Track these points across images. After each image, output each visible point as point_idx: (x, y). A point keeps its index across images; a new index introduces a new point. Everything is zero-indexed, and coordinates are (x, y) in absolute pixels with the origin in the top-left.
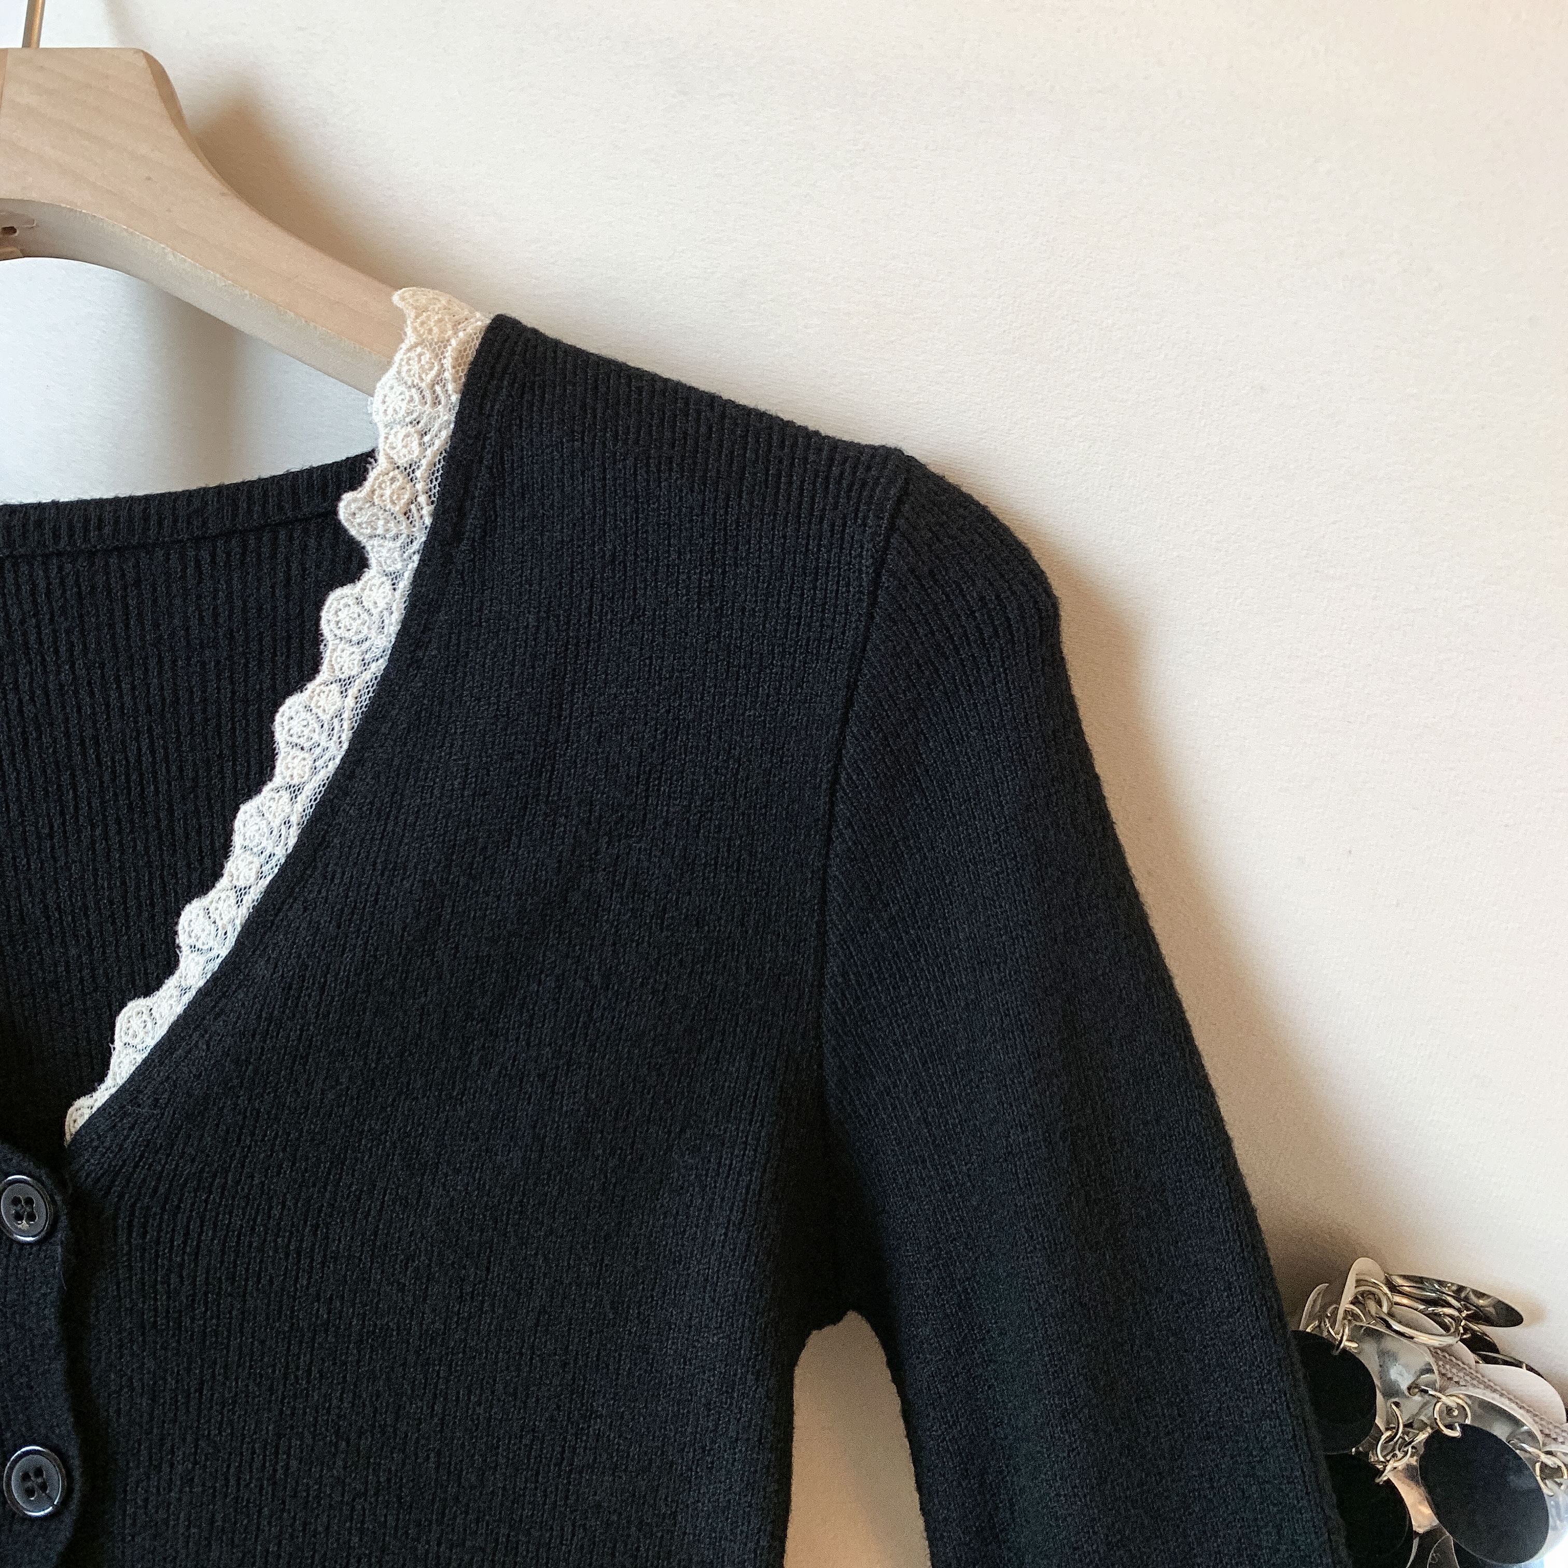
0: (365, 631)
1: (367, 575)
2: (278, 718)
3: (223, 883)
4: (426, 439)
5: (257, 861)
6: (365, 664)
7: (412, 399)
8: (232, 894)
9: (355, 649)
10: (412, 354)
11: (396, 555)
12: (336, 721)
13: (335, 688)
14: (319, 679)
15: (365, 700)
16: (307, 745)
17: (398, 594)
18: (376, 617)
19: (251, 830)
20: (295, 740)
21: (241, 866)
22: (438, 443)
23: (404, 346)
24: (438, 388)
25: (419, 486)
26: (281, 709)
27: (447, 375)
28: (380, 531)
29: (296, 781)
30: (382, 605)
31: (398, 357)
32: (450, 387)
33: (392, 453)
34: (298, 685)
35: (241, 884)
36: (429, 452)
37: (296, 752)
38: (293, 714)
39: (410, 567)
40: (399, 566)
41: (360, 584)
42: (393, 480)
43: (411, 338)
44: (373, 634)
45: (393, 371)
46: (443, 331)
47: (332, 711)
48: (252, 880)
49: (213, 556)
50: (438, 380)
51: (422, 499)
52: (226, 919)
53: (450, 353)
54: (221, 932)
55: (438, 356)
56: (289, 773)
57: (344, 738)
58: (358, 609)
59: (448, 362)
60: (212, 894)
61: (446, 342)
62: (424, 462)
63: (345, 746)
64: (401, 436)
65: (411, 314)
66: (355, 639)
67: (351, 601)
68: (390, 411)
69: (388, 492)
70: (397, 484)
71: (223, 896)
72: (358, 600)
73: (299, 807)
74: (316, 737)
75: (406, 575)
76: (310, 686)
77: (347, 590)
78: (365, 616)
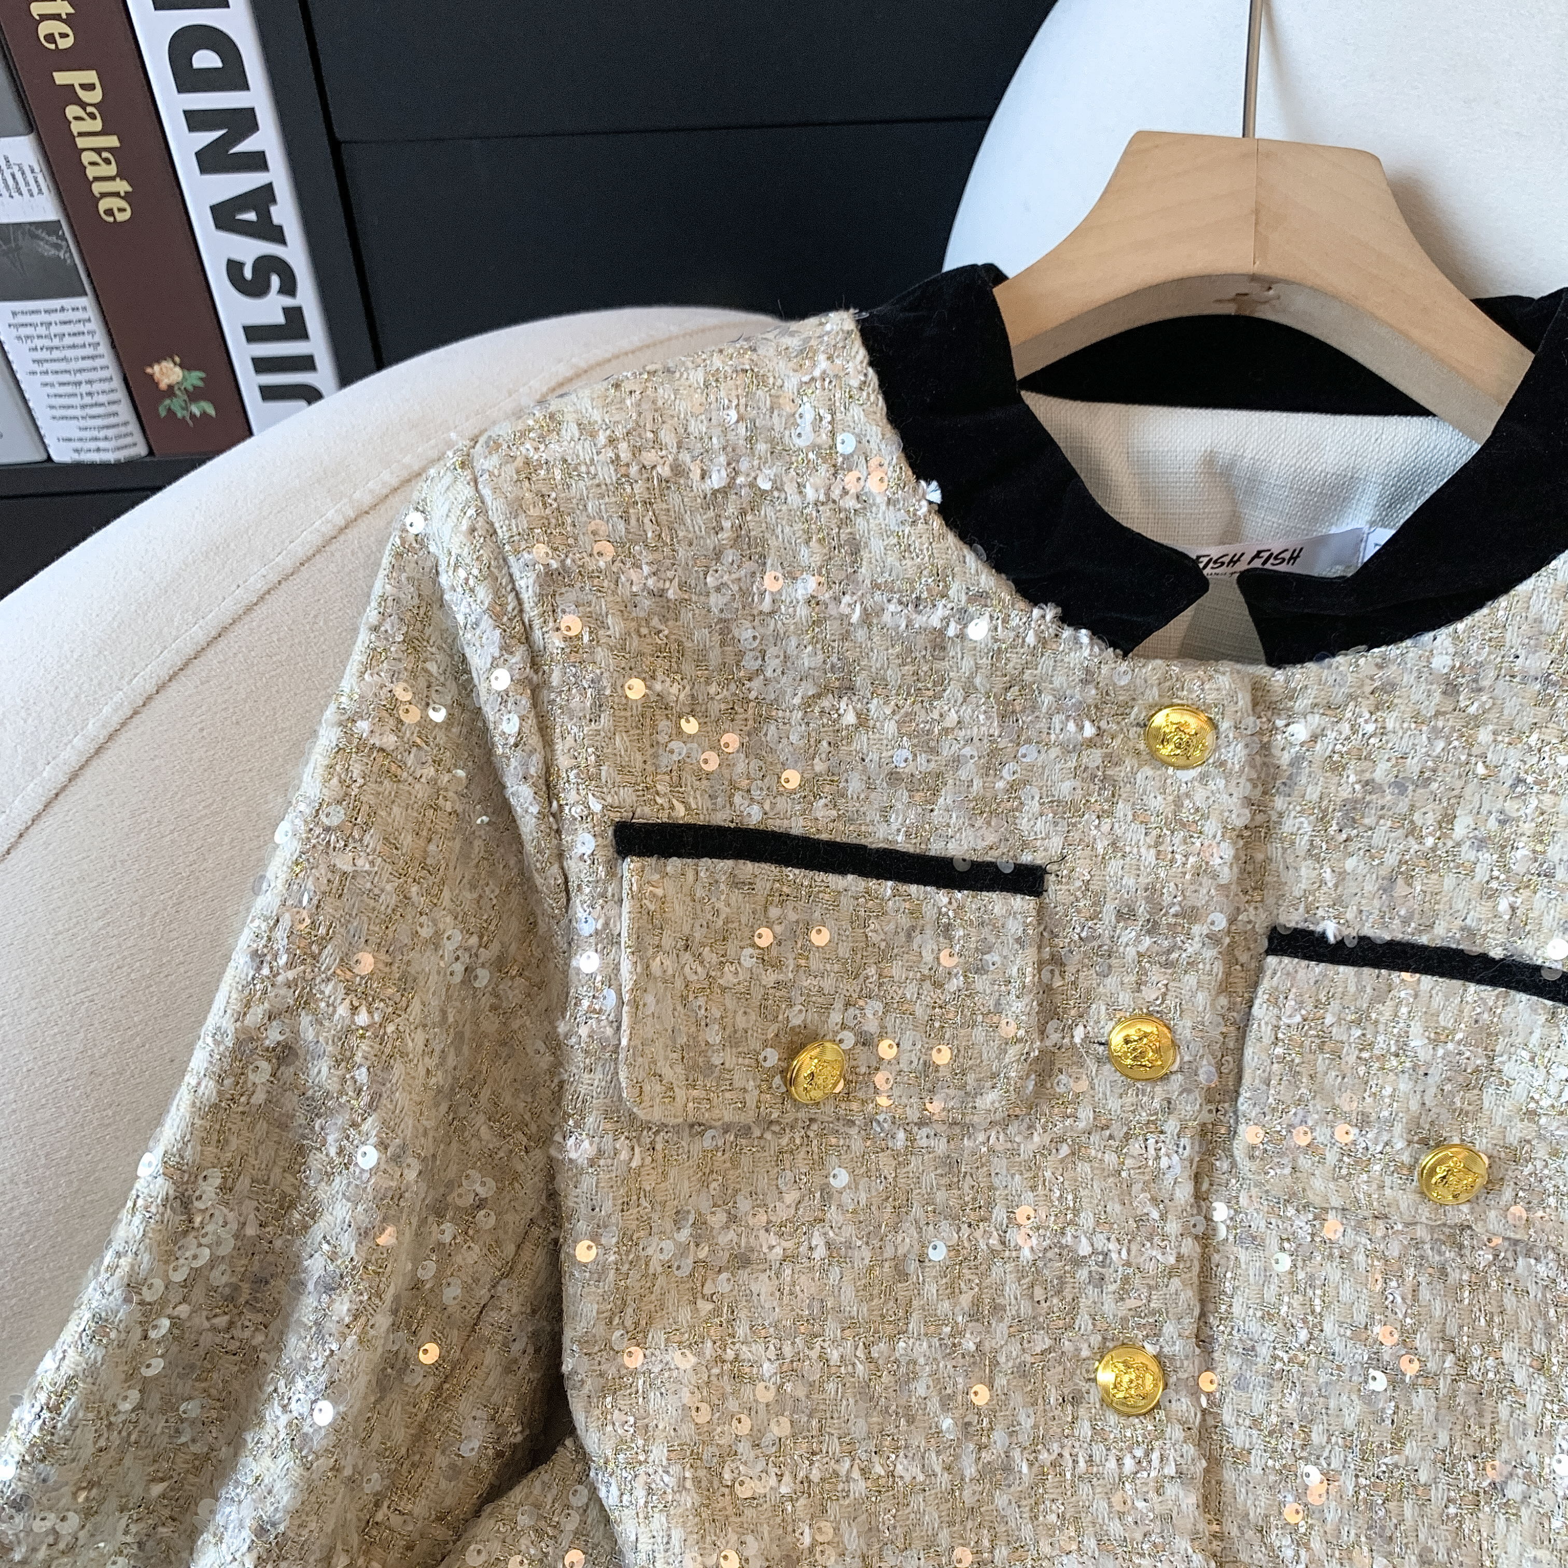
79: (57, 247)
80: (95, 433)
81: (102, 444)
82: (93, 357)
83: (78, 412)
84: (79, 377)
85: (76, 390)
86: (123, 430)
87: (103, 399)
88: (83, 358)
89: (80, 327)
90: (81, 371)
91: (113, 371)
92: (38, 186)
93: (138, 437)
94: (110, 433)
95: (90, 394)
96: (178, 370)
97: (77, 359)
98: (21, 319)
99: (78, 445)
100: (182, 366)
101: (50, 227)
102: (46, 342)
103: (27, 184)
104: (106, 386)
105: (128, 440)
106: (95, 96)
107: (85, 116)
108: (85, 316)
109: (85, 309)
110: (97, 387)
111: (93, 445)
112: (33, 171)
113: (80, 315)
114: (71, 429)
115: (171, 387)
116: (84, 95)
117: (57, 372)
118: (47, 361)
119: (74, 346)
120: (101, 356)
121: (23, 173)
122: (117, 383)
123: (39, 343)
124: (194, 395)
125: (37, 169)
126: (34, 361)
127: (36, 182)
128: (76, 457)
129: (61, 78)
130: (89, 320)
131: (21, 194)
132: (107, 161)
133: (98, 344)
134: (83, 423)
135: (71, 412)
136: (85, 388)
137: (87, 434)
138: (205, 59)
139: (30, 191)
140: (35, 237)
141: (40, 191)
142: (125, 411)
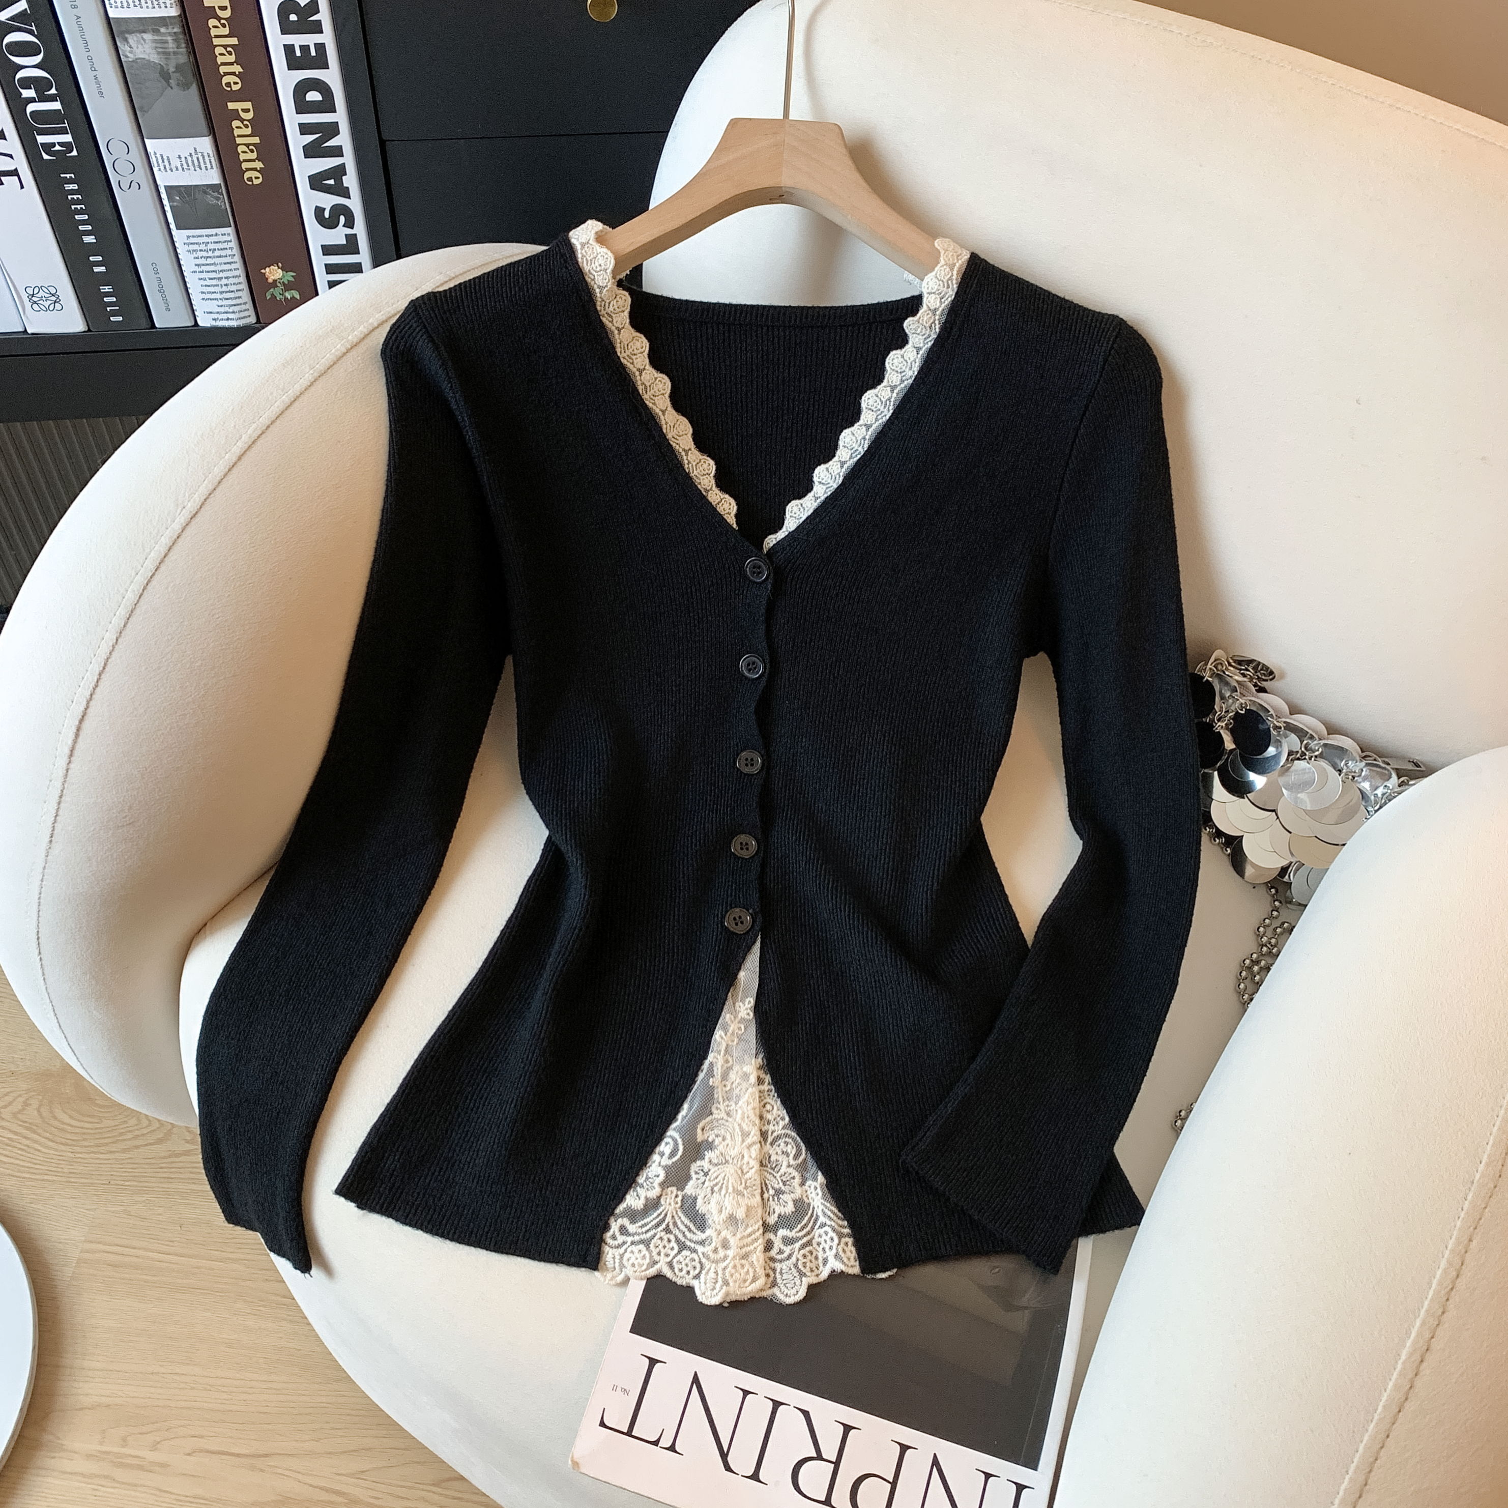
0: (904, 368)
1: (907, 347)
2: (863, 398)
3: (836, 459)
4: (943, 300)
5: (850, 452)
6: (902, 381)
7: (939, 285)
8: (839, 464)
9: (899, 375)
10: (942, 268)
11: (922, 341)
12: (888, 402)
13: (889, 389)
14: (883, 385)
15: (901, 395)
16: (874, 410)
17: (919, 356)
18: (909, 364)
19: (847, 440)
20: (870, 407)
21: (843, 453)
22: (947, 302)
23: (939, 265)
24: (950, 282)
25: (937, 317)
26: (865, 395)
27: (954, 277)
28: (918, 332)
29: (869, 423)
30: (912, 359)
31: (936, 269)
32: (954, 282)
33: (929, 304)
34: (873, 387)
35: (843, 460)
36: (943, 305)
37: (870, 412)
38: (870, 396)
39: (926, 346)
40: (921, 345)
41: (904, 350)
42: (928, 314)
43: (942, 262)
44: (907, 370)
45: (933, 273)
46: (954, 260)
47: (887, 397)
48: (848, 459)
49: (847, 332)
50: (950, 279)
51: (937, 322)
52: (836, 472)
53: (956, 269)
54: (834, 478)
55: (952, 270)
56: (866, 420)
57: (891, 408)
58: (902, 360)
59: (955, 273)
60: (831, 463)
61: (954, 265)
62: (941, 309)
63: (891, 411)
64: (933, 298)
65: (942, 252)
66: (899, 371)
67: (900, 356)
68: (930, 288)
69: (925, 319)
70: (929, 316)
71: (835, 464)
72: (903, 356)
73: (869, 433)
74: (879, 407)
75: (924, 349)
76: (879, 387)
77: (898, 351)
78: (905, 363)
79: (217, 199)
80: (227, 309)
81: (231, 316)
82: (230, 263)
83: (218, 296)
84: (221, 275)
85: (219, 283)
86: (243, 307)
87: (234, 288)
88: (225, 264)
89: (225, 245)
90: (222, 271)
91: (241, 272)
92: (211, 164)
93: (252, 312)
94: (236, 309)
95: (226, 285)
96: (280, 271)
97: (221, 264)
98: (192, 240)
99: (216, 316)
100: (282, 269)
101: (214, 187)
102: (204, 254)
103: (205, 163)
104: (236, 280)
105: (246, 313)
106: (250, 115)
107: (242, 126)
108: (229, 238)
109: (229, 234)
110: (232, 281)
111: (225, 316)
112: (209, 156)
113: (226, 238)
114: (212, 306)
115: (275, 281)
116: (243, 115)
117: (208, 272)
118: (203, 265)
119: (220, 257)
120: (235, 262)
121: (204, 158)
122: (243, 279)
123: (200, 254)
124: (288, 287)
125: (211, 155)
126: (196, 265)
127: (210, 162)
128: (214, 323)
129: (231, 106)
130: (231, 241)
131: (201, 169)
132: (252, 151)
133: (234, 255)
134: (220, 303)
135: (213, 296)
136: (224, 281)
137: (222, 309)
138: (313, 96)
139: (206, 167)
140: (206, 193)
141: (212, 168)
142: (246, 296)
